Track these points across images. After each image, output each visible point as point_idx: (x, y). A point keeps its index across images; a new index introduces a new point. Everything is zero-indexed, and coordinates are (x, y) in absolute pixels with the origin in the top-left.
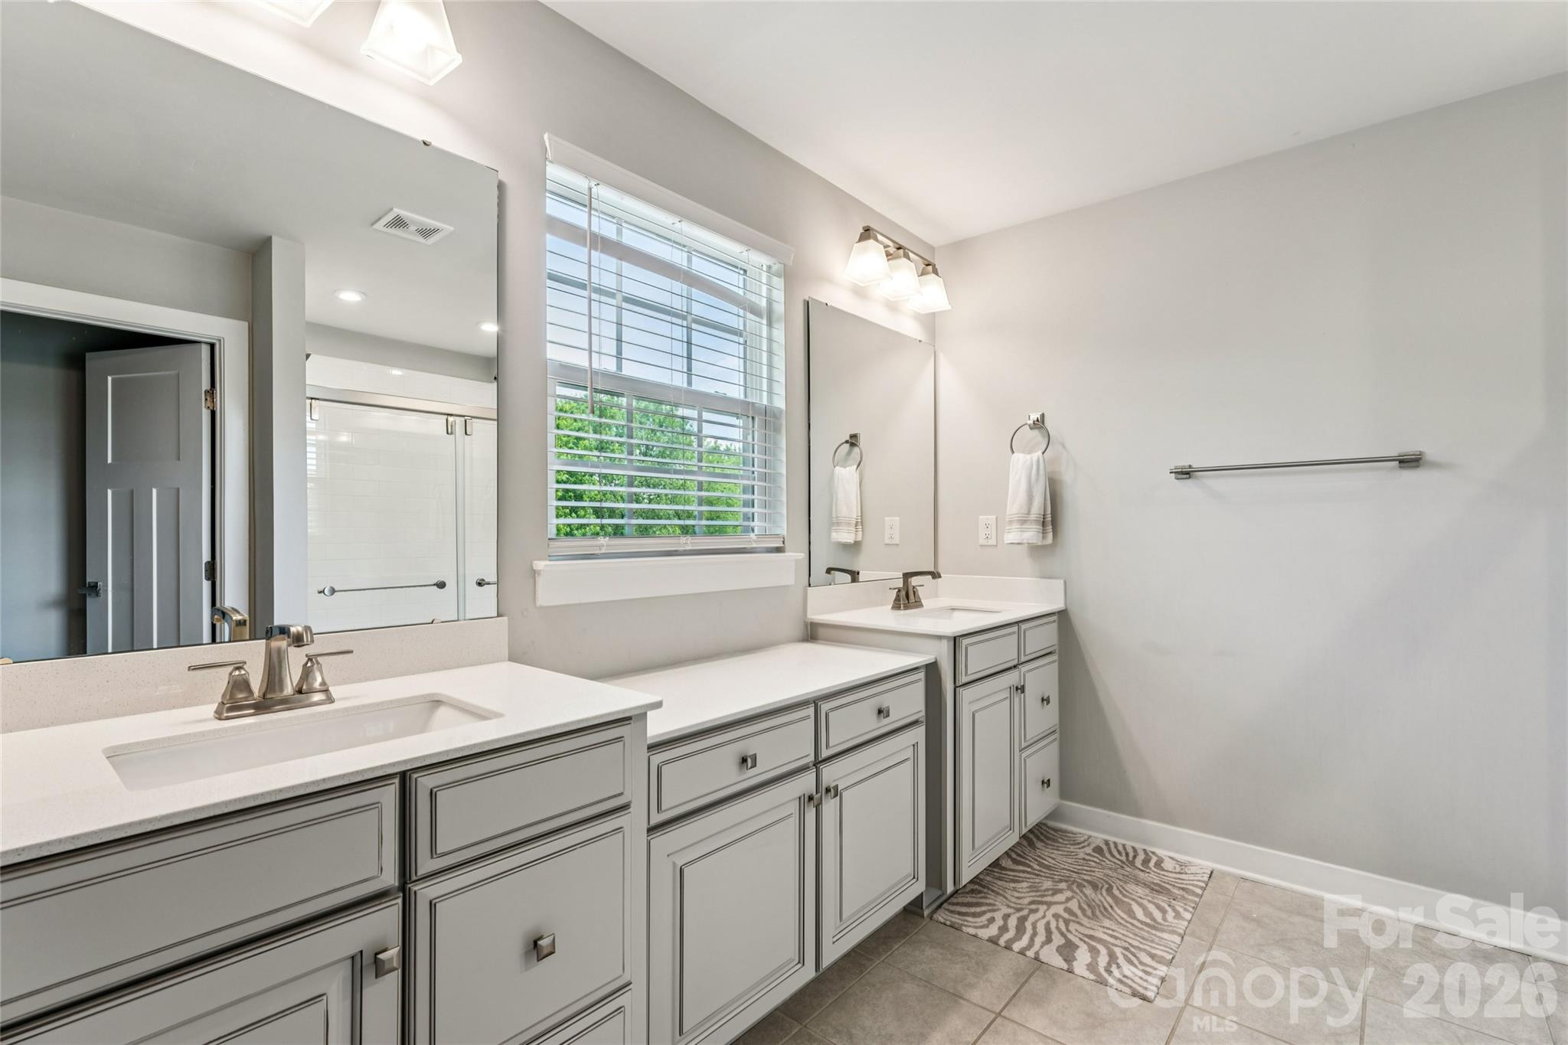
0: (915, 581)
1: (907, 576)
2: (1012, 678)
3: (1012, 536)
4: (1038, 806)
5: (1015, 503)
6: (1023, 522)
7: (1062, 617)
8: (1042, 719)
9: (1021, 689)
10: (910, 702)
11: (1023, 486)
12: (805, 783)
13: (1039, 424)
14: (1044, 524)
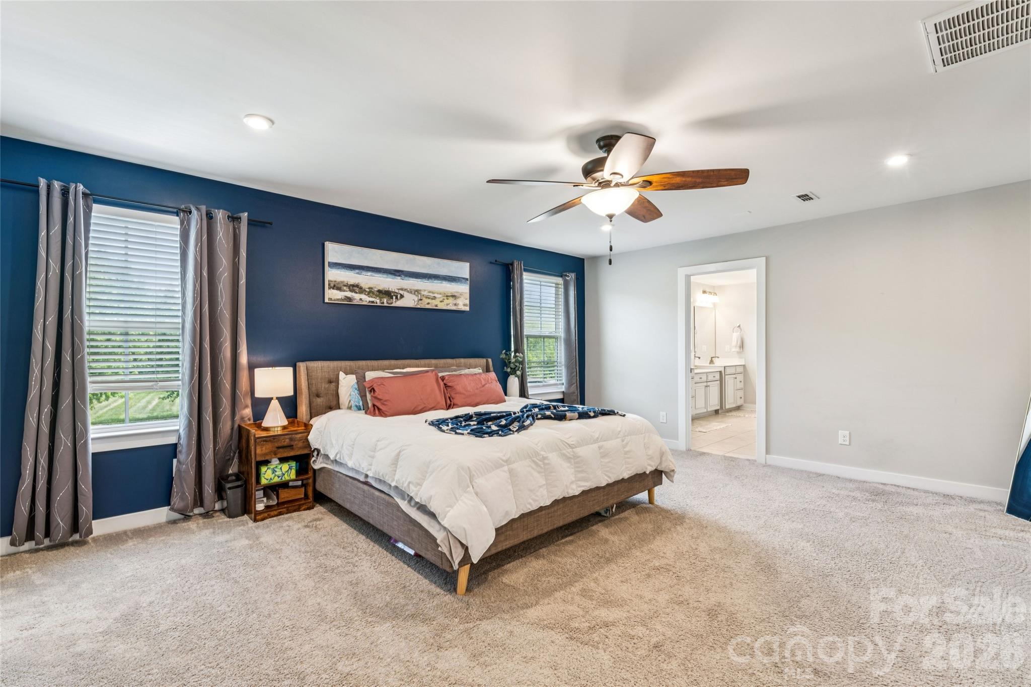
0: (713, 359)
1: (712, 358)
2: (734, 376)
3: (733, 350)
4: (739, 402)
5: (734, 343)
6: (736, 347)
7: (744, 366)
8: (740, 385)
9: (736, 378)
10: (718, 377)
11: (736, 339)
12: (705, 384)
13: (739, 326)
14: (740, 347)
